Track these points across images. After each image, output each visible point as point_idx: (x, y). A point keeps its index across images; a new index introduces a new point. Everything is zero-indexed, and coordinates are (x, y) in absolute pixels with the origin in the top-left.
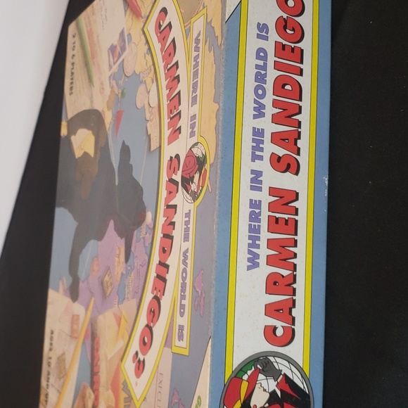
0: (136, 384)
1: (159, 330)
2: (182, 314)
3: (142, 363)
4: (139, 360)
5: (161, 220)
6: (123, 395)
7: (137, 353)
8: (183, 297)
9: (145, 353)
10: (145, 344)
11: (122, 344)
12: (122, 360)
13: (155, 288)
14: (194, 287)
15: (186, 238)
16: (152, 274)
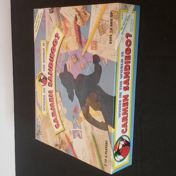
0: (57, 31)
1: (51, 45)
2: (44, 48)
3: (56, 36)
4: (57, 37)
5: (53, 72)
6: (63, 27)
7: (58, 39)
8: (44, 52)
9: (55, 39)
10: (56, 42)
11: (65, 41)
12: (64, 36)
13: (54, 55)
14: (40, 54)
15: (44, 66)
16: (55, 59)
